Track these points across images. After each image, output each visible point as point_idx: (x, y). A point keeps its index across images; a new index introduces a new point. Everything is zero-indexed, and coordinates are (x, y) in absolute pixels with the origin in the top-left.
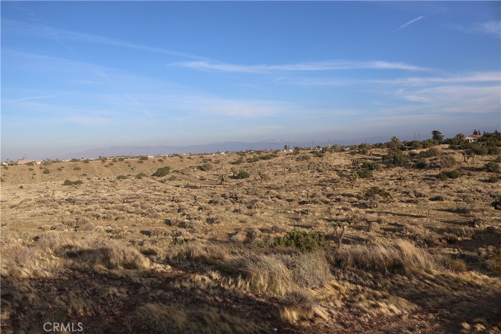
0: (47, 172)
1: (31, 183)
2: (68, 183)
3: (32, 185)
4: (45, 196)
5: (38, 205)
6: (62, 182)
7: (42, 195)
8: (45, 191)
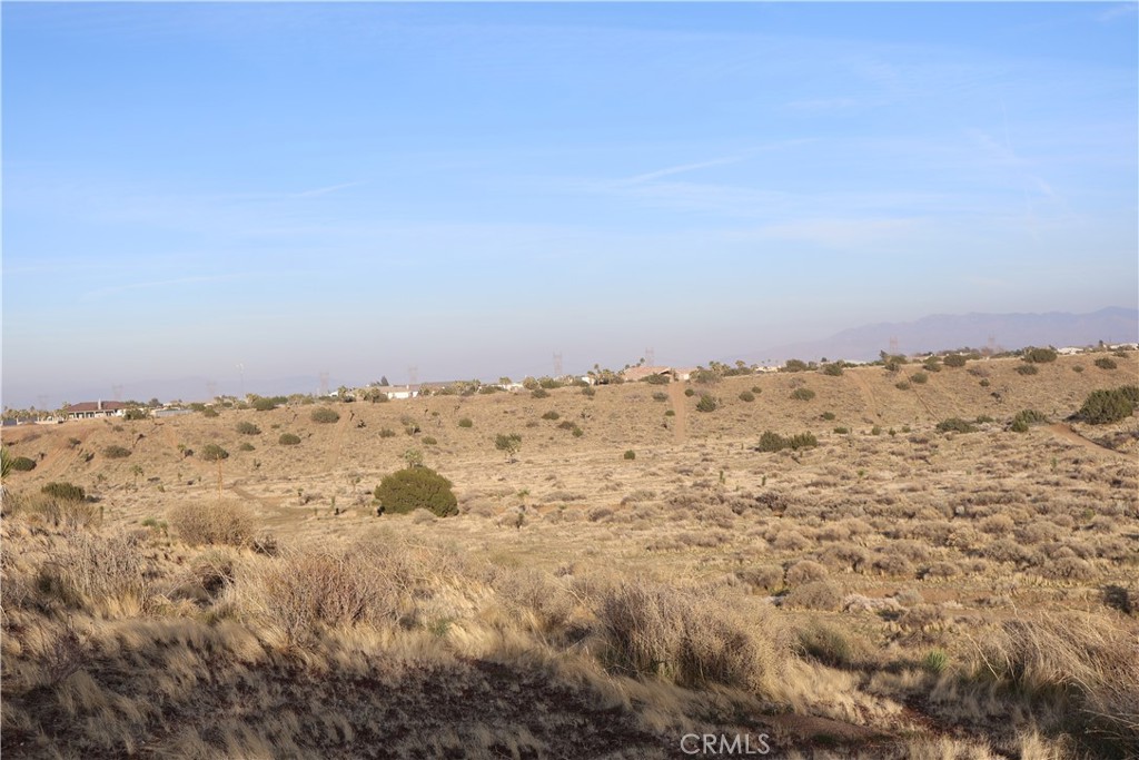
0: (706, 406)
1: (659, 441)
2: (770, 443)
3: (663, 448)
4: (695, 485)
5: (672, 513)
6: (754, 441)
7: (688, 482)
8: (696, 469)
